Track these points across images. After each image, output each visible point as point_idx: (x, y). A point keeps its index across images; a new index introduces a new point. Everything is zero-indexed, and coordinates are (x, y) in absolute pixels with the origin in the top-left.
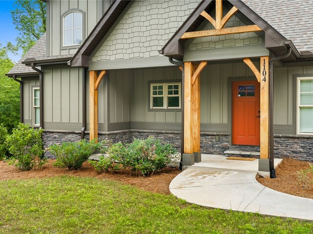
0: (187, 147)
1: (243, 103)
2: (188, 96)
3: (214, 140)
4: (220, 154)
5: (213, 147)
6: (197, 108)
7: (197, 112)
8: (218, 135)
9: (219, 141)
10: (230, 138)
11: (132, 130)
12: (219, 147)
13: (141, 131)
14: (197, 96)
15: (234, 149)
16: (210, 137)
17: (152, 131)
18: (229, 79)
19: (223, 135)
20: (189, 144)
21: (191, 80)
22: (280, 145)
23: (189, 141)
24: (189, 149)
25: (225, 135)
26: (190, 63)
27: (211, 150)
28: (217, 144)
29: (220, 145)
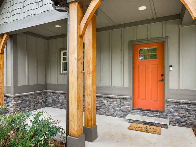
0: (73, 127)
1: (144, 66)
2: (74, 53)
3: (115, 103)
4: (121, 117)
5: (115, 109)
6: (91, 70)
7: (91, 75)
8: (119, 98)
9: (120, 104)
10: (131, 102)
11: (47, 91)
12: (120, 110)
13: (54, 91)
14: (91, 55)
15: (135, 114)
16: (111, 99)
17: (62, 92)
18: (130, 42)
19: (124, 99)
20: (76, 122)
21: (79, 28)
22: (187, 113)
23: (75, 118)
24: (76, 130)
25: (127, 99)
26: (77, 3)
27: (113, 112)
28: (118, 107)
29: (121, 108)
